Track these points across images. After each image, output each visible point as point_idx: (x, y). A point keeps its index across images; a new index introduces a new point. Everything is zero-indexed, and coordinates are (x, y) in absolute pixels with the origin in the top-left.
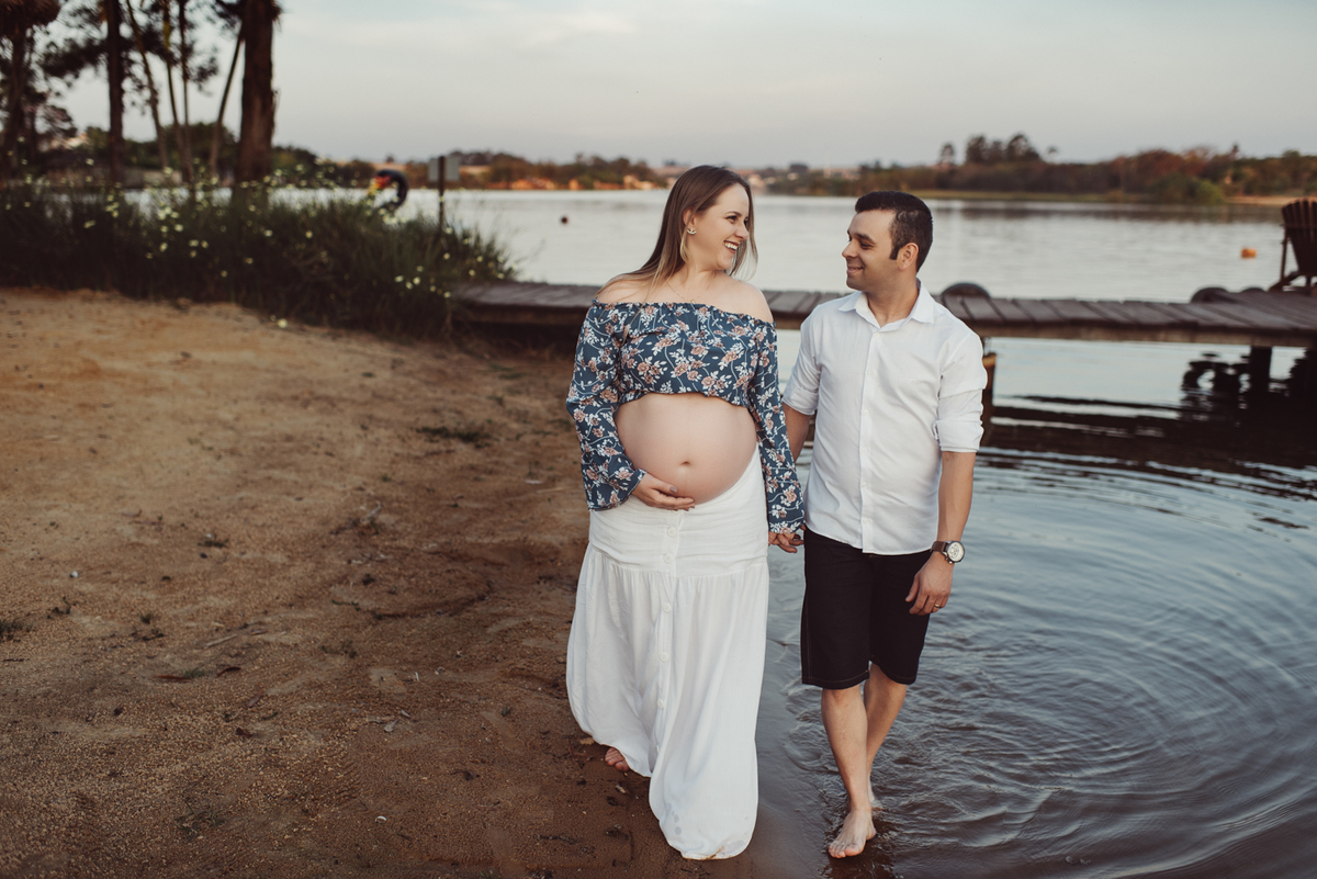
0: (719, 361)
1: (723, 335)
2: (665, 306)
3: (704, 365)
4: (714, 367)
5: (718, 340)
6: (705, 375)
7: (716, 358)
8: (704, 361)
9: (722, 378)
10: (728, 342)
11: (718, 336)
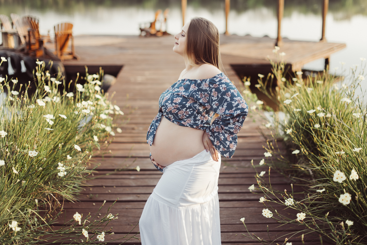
3: (179, 106)
6: (180, 110)
7: (185, 103)
8: (179, 105)
9: (188, 110)
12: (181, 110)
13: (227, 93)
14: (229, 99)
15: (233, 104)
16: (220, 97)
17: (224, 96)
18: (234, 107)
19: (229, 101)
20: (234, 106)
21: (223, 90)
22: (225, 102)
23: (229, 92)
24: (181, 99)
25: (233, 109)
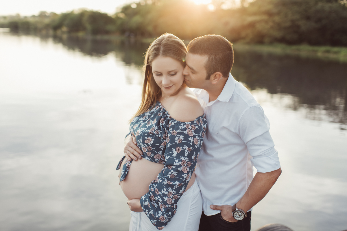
13: (178, 147)
14: (175, 155)
16: (169, 147)
17: (173, 149)
19: (173, 157)
21: (177, 142)
23: (181, 147)
24: (153, 140)
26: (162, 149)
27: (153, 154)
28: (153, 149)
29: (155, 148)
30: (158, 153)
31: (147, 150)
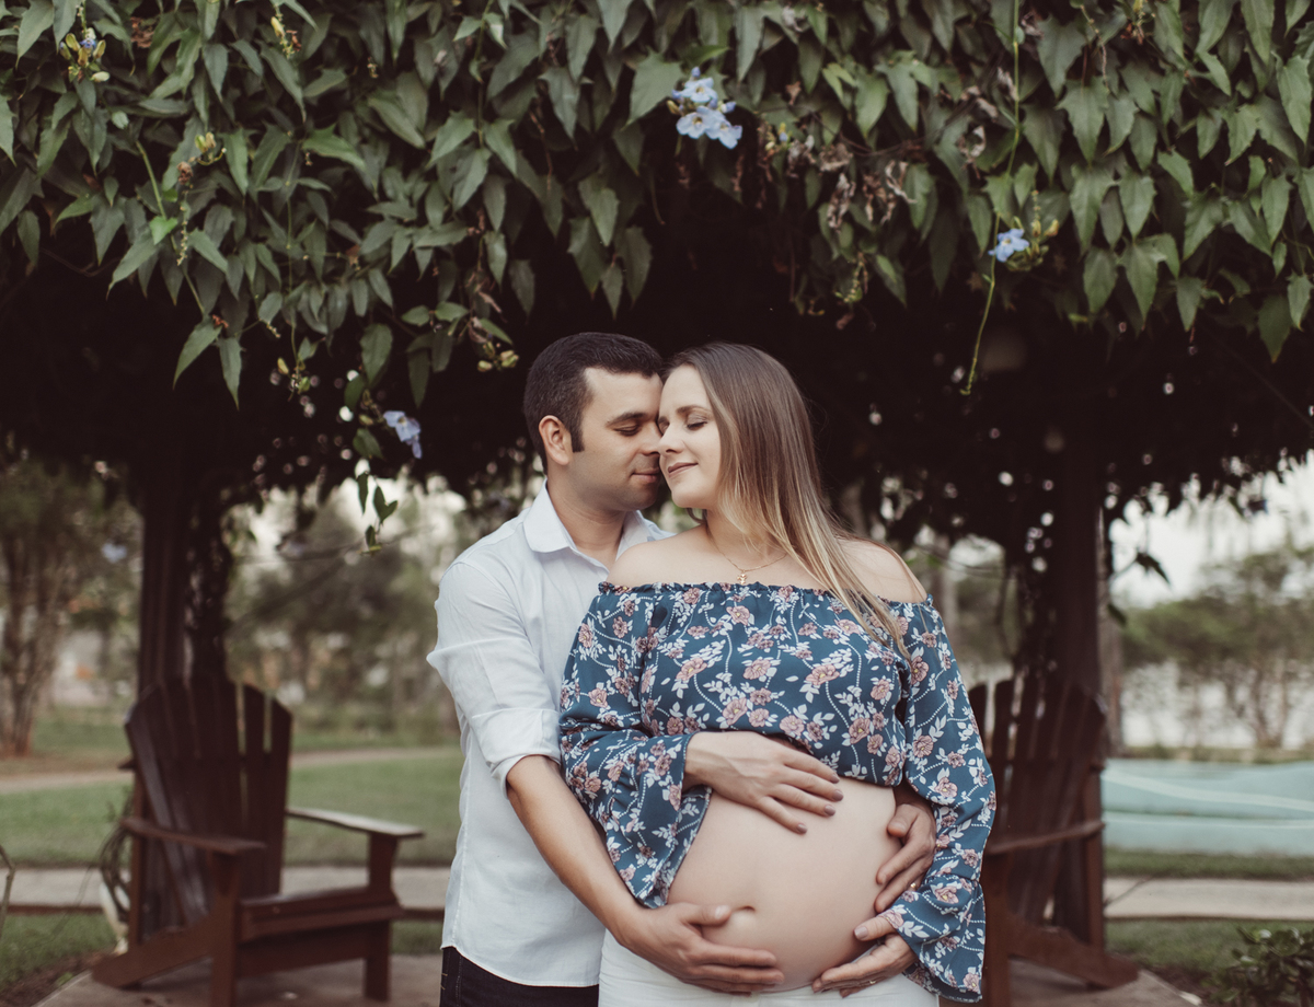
0: (800, 683)
1: (815, 636)
2: (717, 588)
3: (774, 696)
4: (795, 697)
5: (803, 647)
10: (822, 649)
11: (803, 639)
12: (788, 715)
15: (962, 731)
18: (965, 742)
20: (964, 739)
22: (940, 716)
25: (960, 751)
26: (809, 698)
27: (775, 716)
28: (777, 697)
29: (782, 693)
30: (793, 714)
31: (750, 706)
